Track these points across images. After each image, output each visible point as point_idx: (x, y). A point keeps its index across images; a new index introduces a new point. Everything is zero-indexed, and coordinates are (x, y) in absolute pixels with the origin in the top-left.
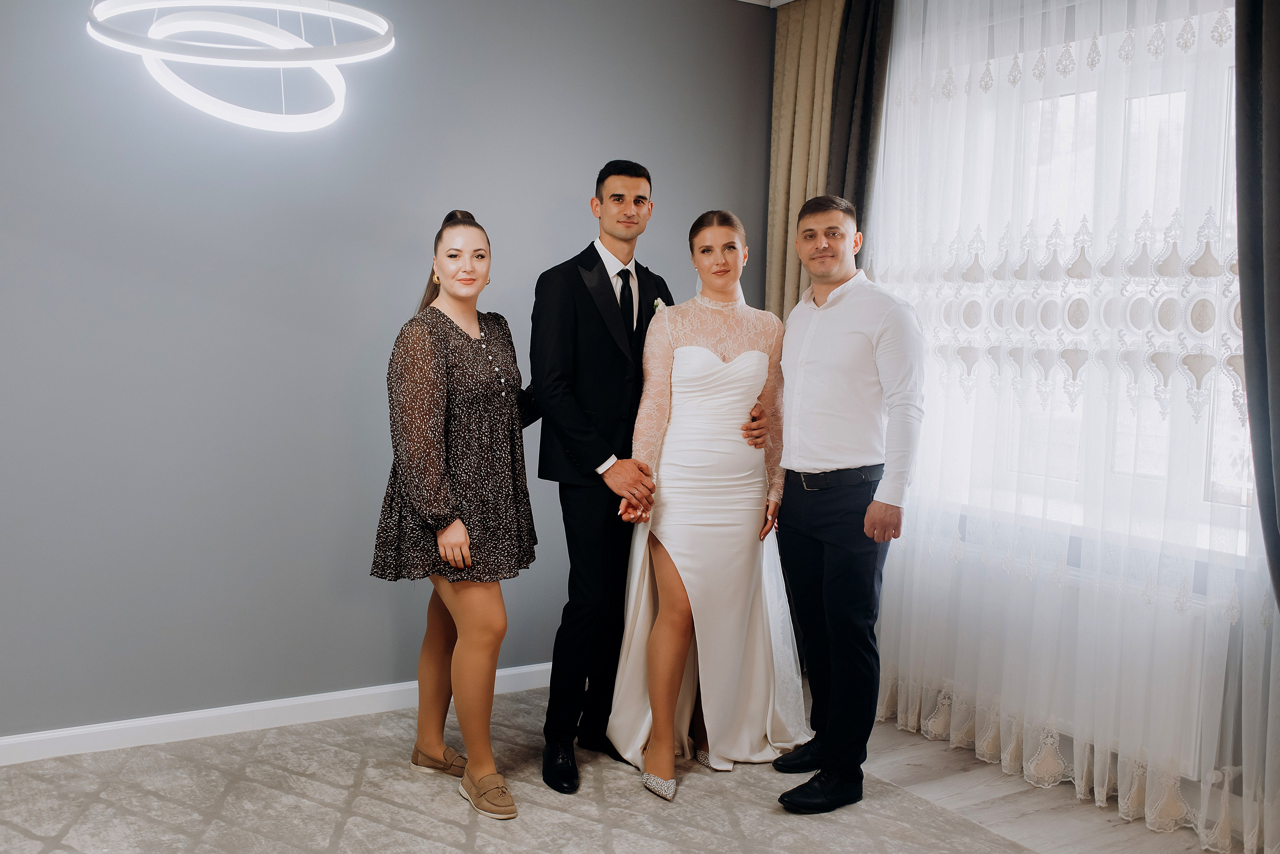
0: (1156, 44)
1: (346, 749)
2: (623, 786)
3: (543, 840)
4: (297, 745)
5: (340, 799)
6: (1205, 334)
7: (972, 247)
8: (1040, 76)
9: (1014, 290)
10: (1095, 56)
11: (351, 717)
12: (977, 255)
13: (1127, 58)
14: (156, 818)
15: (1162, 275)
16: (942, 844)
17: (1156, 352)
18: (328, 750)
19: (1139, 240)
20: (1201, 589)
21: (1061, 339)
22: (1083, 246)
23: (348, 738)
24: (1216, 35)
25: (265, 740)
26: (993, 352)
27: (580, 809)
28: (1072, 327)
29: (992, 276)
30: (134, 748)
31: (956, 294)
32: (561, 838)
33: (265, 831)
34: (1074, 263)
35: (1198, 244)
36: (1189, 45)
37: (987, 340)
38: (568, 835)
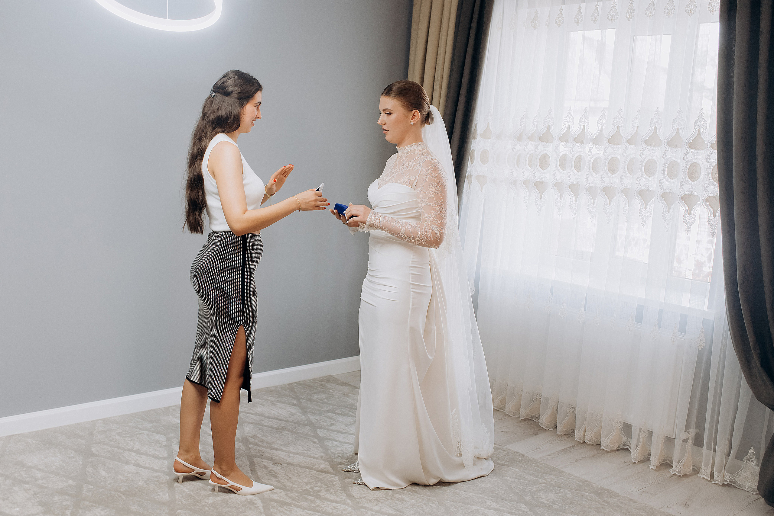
0: (669, 9)
1: (153, 432)
2: (341, 451)
3: (305, 488)
4: (120, 431)
5: (164, 467)
6: (695, 182)
7: (546, 121)
8: (595, 21)
9: (573, 149)
10: (631, 12)
11: (148, 411)
12: (549, 126)
13: (650, 15)
14: (43, 484)
15: (670, 147)
16: (540, 480)
17: (664, 192)
18: (142, 433)
19: (653, 125)
20: (683, 330)
21: (603, 180)
22: (619, 126)
23: (151, 424)
24: (711, 7)
25: (97, 428)
26: (558, 185)
27: (320, 467)
28: (610, 173)
29: (559, 140)
30: (7, 436)
31: (535, 149)
32: (316, 486)
33: (122, 490)
34: (612, 136)
35: (694, 130)
36: (692, 11)
37: (554, 178)
38: (319, 484)
